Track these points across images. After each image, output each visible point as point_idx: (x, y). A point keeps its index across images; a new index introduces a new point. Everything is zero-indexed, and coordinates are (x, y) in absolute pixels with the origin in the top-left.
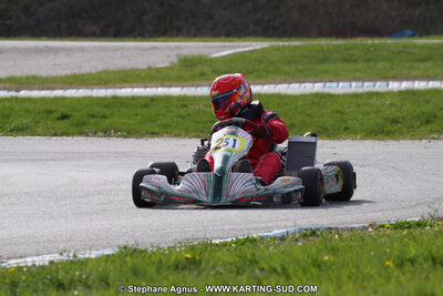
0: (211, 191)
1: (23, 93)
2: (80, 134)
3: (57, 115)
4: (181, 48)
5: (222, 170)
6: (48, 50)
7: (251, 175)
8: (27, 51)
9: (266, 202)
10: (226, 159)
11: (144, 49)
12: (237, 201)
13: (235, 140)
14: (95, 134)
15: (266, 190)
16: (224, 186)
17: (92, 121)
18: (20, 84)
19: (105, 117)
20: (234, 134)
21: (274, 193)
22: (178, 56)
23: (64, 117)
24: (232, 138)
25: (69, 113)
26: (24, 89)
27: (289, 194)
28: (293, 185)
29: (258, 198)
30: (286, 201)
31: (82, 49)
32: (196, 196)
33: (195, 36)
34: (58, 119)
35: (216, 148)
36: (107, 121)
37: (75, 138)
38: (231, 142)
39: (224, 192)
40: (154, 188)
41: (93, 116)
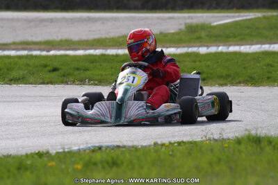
0: (114, 114)
1: (52, 53)
2: (62, 82)
3: (50, 68)
4: (192, 18)
5: (122, 99)
6: (90, 19)
7: (142, 103)
8: (72, 20)
9: (153, 122)
10: (126, 91)
11: (163, 19)
12: (132, 121)
13: (134, 78)
14: (73, 83)
15: (153, 113)
16: (123, 111)
17: (76, 73)
18: (53, 46)
19: (87, 70)
20: (134, 73)
21: (159, 116)
22: (186, 24)
23: (55, 70)
24: (132, 76)
25: (59, 67)
26: (55, 49)
27: (170, 116)
28: (173, 109)
29: (147, 119)
30: (168, 121)
31: (115, 19)
32: (103, 118)
33: (216, 8)
34: (50, 72)
35: (121, 84)
36: (88, 72)
37: (56, 86)
38: (131, 79)
39: (123, 115)
40: (74, 113)
41: (78, 69)
